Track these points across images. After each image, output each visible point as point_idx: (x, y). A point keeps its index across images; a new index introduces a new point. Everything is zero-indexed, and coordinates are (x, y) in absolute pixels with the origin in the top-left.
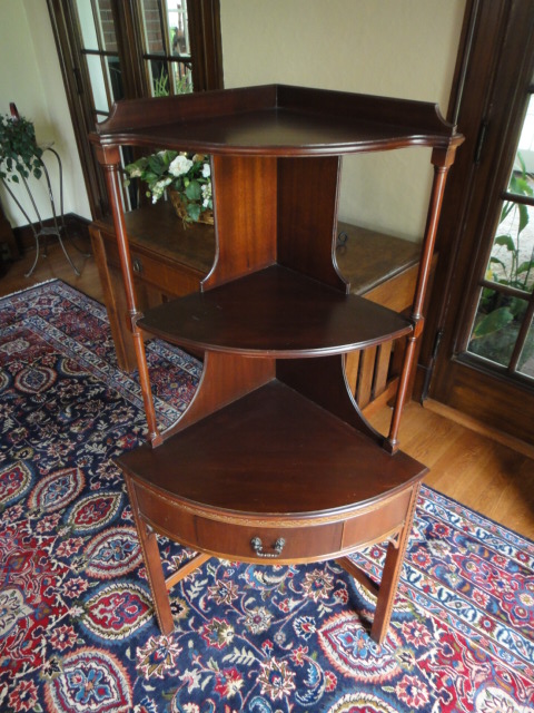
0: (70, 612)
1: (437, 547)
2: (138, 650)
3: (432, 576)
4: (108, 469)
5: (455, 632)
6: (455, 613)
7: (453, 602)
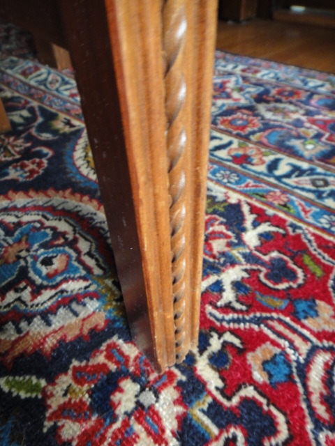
1: (275, 110)
3: (260, 143)
5: (307, 232)
6: (311, 196)
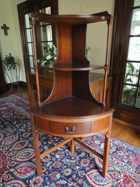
0: (11, 170)
1: (119, 152)
2: (30, 180)
3: (119, 160)
4: (25, 135)
5: (128, 175)
6: (127, 169)
7: (126, 167)
